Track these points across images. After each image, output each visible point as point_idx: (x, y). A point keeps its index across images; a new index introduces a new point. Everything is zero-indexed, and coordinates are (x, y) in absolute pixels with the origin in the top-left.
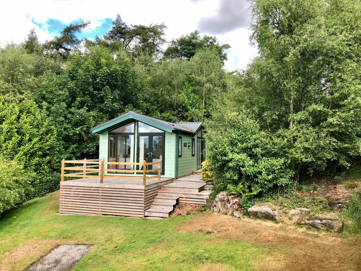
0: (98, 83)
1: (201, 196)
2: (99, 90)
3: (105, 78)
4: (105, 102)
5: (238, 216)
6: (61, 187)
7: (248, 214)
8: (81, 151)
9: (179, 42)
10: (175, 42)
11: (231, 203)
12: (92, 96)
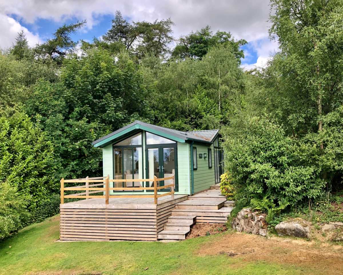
0: (98, 90)
1: (221, 214)
2: (100, 97)
3: (106, 84)
4: (107, 112)
5: (264, 235)
6: (61, 210)
7: (275, 232)
8: (82, 169)
9: (189, 39)
10: (183, 40)
11: (256, 220)
12: (92, 105)
